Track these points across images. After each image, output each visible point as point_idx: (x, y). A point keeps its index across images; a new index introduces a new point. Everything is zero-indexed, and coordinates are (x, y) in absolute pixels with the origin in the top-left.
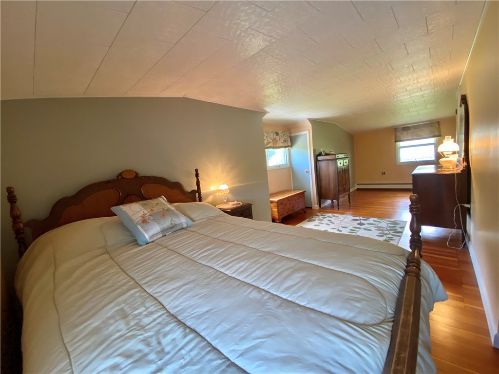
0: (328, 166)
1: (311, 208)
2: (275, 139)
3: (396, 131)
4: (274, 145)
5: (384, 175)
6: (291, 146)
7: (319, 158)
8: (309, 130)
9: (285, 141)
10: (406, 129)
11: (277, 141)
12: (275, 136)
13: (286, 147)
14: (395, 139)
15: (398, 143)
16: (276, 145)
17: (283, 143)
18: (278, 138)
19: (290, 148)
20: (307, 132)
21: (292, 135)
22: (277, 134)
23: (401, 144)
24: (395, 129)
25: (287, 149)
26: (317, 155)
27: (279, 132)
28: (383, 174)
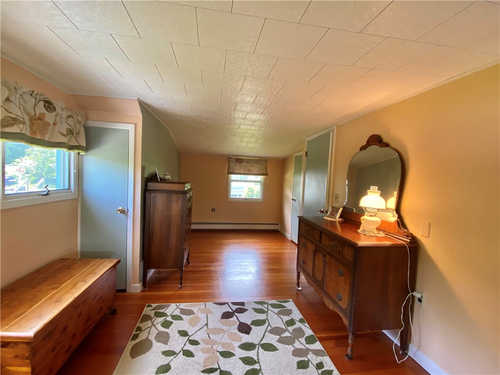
0: (169, 203)
1: (125, 291)
2: (41, 118)
3: (229, 161)
4: (33, 132)
5: (213, 213)
6: (87, 148)
7: (152, 185)
8: (136, 125)
9: (70, 132)
10: (239, 160)
11: (48, 124)
12: (41, 109)
13: (71, 148)
14: (229, 170)
15: (231, 175)
16: (43, 135)
17: (63, 135)
18: (50, 117)
19: (82, 153)
20: (130, 128)
21: (91, 124)
22: (49, 105)
23: (233, 177)
24: (228, 158)
25: (73, 153)
26: (149, 180)
27: (58, 104)
28: (213, 210)
